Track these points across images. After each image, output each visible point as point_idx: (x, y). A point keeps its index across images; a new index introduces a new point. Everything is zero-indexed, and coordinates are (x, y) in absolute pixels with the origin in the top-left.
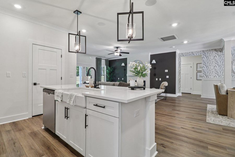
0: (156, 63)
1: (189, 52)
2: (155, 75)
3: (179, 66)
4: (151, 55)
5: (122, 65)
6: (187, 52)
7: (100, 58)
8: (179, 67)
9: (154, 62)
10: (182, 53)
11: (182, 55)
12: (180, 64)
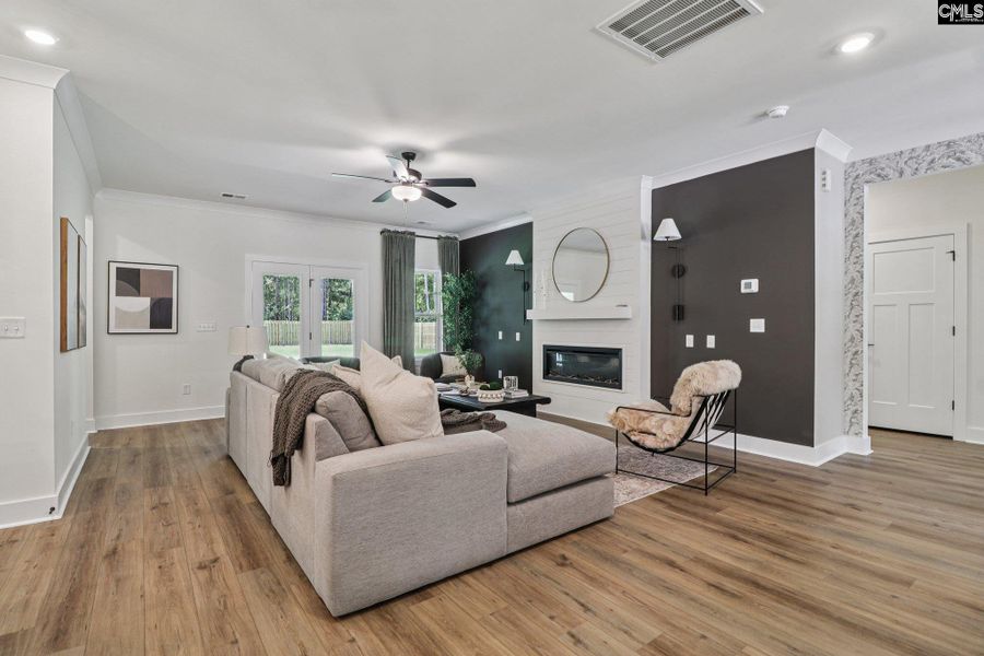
0: (678, 236)
1: (924, 144)
2: (679, 313)
3: (852, 249)
4: (654, 192)
5: (508, 263)
6: (906, 147)
7: (404, 233)
8: (847, 259)
9: (669, 230)
10: (871, 162)
11: (872, 172)
12: (854, 238)
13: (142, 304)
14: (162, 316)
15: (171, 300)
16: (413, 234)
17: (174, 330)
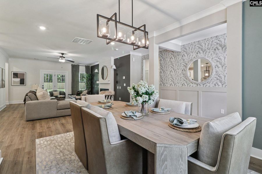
0: (116, 68)
2: (117, 82)
5: (95, 72)
7: (76, 65)
8: (141, 73)
13: (18, 80)
14: (22, 82)
15: (24, 79)
16: (79, 65)
17: (25, 85)
